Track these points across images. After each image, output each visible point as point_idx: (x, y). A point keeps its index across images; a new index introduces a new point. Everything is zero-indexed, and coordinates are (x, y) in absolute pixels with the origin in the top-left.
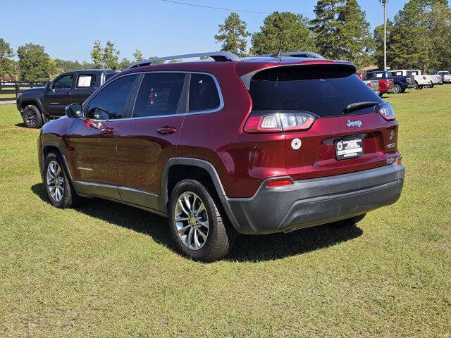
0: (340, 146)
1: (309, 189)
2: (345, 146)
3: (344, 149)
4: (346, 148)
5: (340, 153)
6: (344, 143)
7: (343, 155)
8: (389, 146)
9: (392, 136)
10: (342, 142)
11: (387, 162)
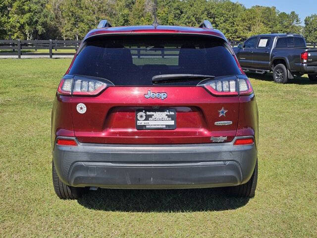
0: (141, 116)
1: (88, 153)
2: (149, 116)
3: (147, 119)
4: (150, 119)
5: (141, 123)
6: (148, 113)
7: (145, 126)
8: (217, 123)
9: (223, 112)
10: (145, 113)
11: (211, 139)
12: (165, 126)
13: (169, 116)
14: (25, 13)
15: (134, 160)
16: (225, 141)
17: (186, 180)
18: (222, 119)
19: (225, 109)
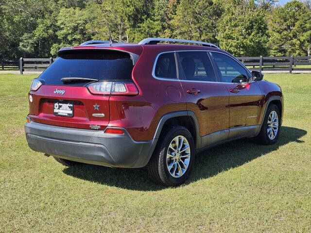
0: (56, 106)
2: (60, 107)
3: (59, 109)
4: (61, 108)
5: (56, 111)
6: (60, 104)
7: (58, 113)
8: (94, 115)
9: (96, 107)
10: (58, 103)
11: (90, 126)
12: (67, 114)
13: (70, 107)
14: (307, 31)
15: (48, 136)
16: (99, 130)
17: (74, 154)
18: (97, 112)
19: (98, 105)
